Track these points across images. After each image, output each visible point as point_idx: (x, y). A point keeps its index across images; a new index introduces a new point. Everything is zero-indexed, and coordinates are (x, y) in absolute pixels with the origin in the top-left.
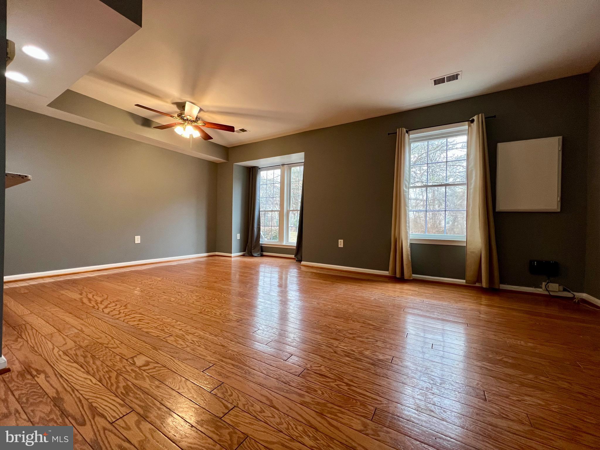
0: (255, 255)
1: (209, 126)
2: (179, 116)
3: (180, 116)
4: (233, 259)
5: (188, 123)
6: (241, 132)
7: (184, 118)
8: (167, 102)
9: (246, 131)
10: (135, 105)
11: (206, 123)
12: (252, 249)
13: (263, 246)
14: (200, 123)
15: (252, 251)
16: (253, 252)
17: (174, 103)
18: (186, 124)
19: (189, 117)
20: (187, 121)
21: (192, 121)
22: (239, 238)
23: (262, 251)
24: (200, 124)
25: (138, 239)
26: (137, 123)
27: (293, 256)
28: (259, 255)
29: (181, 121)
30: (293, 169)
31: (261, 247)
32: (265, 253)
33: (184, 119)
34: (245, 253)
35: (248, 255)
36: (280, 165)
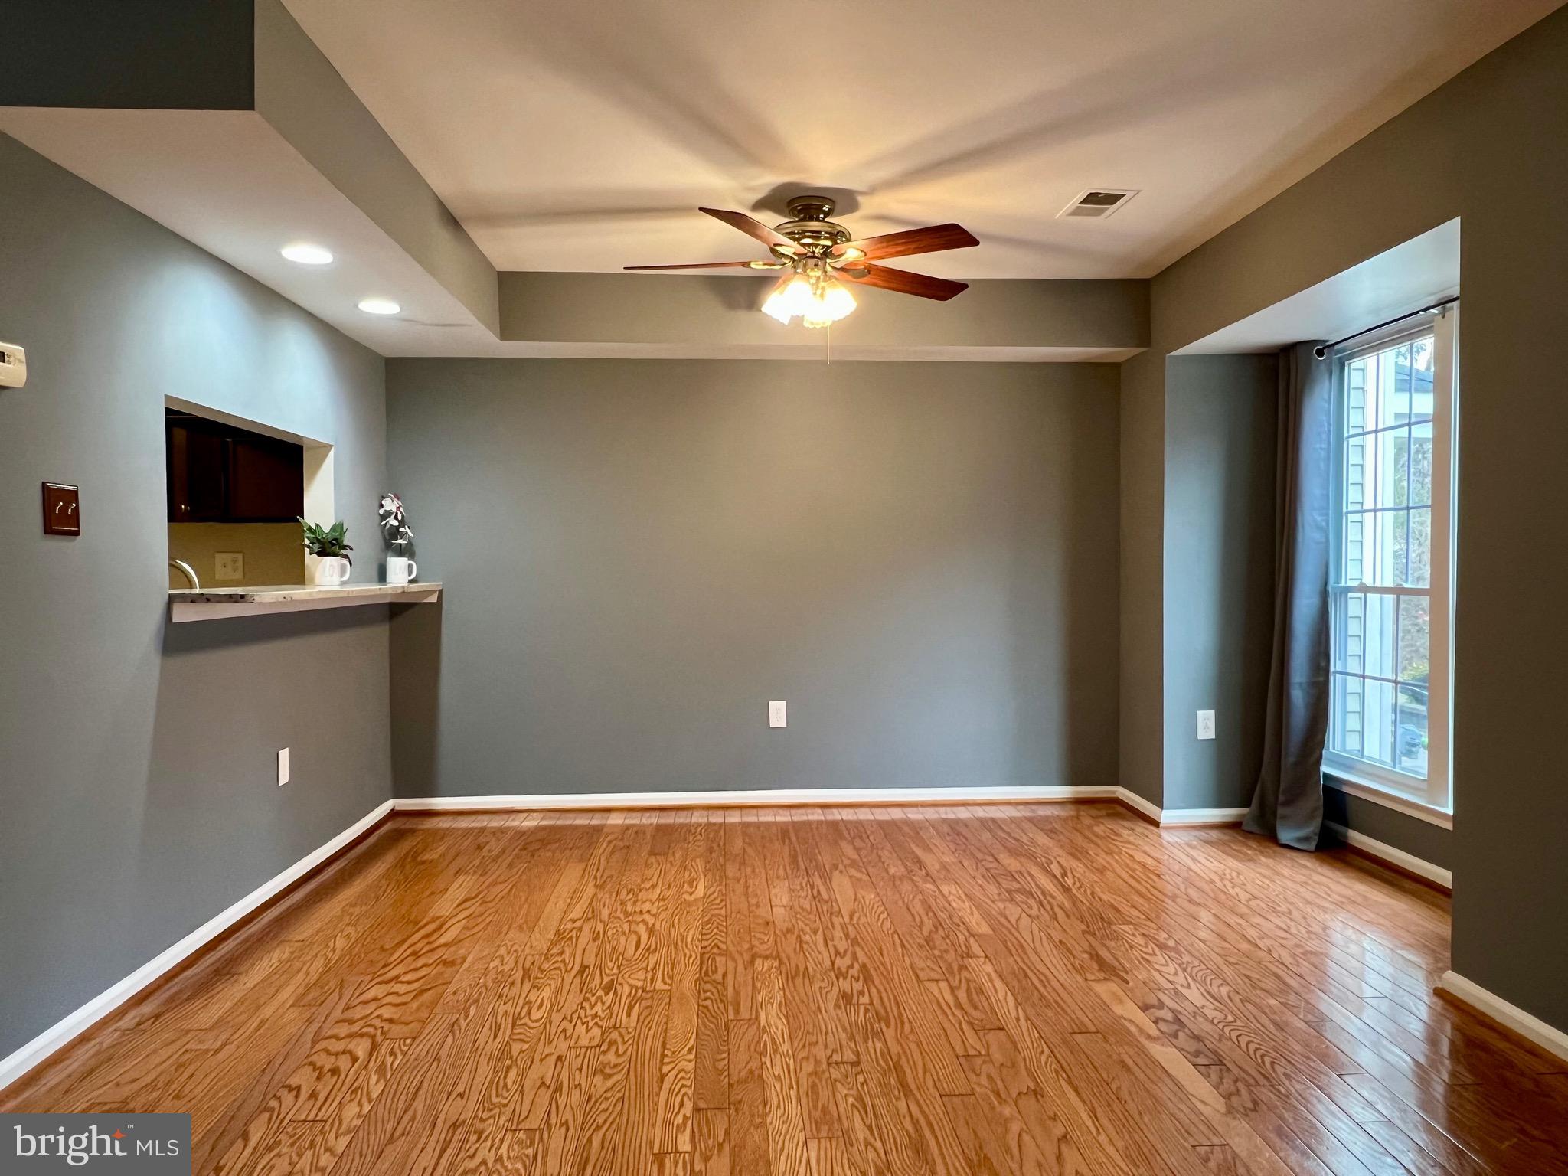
6: (1103, 209)
9: (1114, 196)
12: (1281, 798)
15: (1280, 811)
16: (1282, 819)
22: (1206, 732)
23: (1343, 817)
25: (777, 714)
34: (1244, 816)
35: (1254, 828)
36: (1417, 312)
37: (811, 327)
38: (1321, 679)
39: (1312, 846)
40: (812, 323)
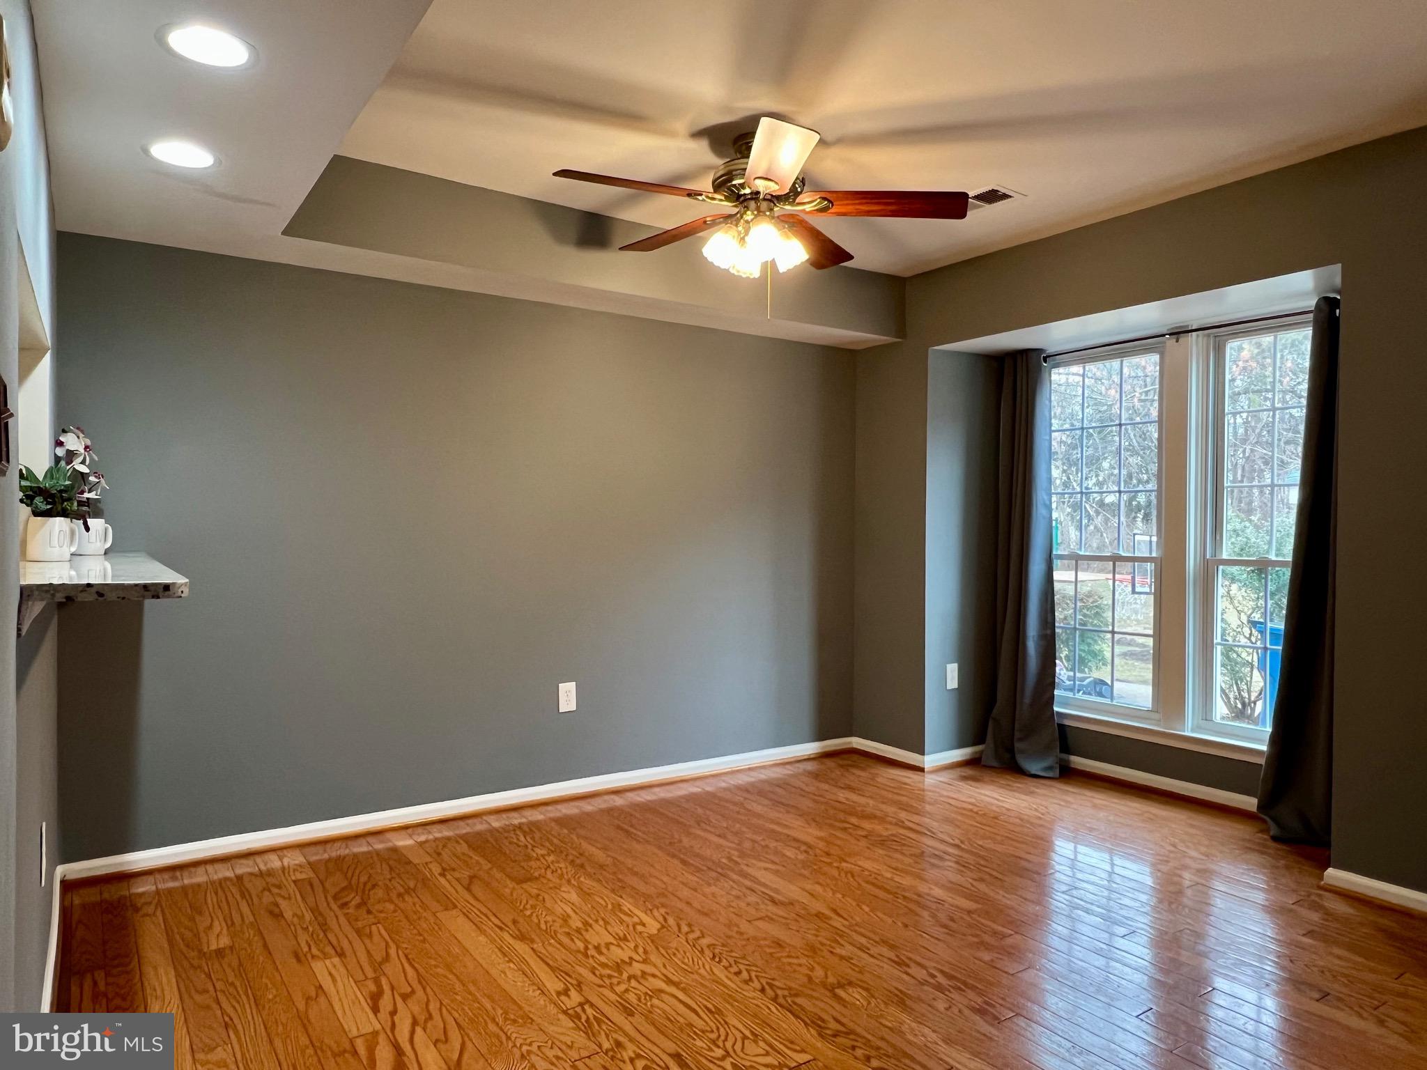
0: (1034, 768)
1: (850, 208)
2: (718, 186)
3: (723, 184)
4: (930, 780)
5: (758, 209)
6: (980, 207)
7: (743, 192)
8: (672, 134)
9: (1005, 196)
10: (555, 174)
11: (832, 199)
12: (1017, 735)
13: (1067, 722)
14: (808, 204)
15: (1018, 745)
16: (1022, 752)
17: (698, 134)
18: (749, 216)
19: (761, 186)
20: (752, 204)
21: (774, 199)
22: (953, 682)
23: (1066, 748)
24: (808, 208)
25: (567, 696)
26: (560, 238)
27: (1249, 803)
28: (1050, 768)
29: (728, 207)
30: (1232, 346)
31: (1062, 728)
32: (1079, 762)
33: (739, 196)
34: (981, 752)
35: (995, 764)
36: (1164, 335)
37: (736, 274)
38: (1049, 632)
39: (1057, 773)
40: (738, 272)
